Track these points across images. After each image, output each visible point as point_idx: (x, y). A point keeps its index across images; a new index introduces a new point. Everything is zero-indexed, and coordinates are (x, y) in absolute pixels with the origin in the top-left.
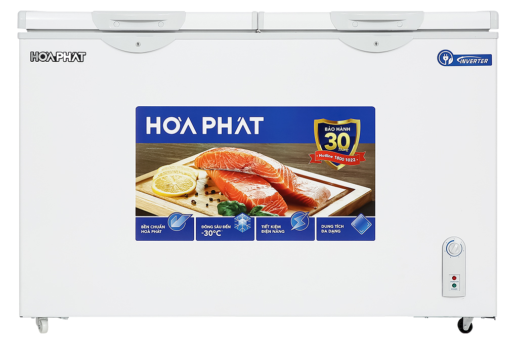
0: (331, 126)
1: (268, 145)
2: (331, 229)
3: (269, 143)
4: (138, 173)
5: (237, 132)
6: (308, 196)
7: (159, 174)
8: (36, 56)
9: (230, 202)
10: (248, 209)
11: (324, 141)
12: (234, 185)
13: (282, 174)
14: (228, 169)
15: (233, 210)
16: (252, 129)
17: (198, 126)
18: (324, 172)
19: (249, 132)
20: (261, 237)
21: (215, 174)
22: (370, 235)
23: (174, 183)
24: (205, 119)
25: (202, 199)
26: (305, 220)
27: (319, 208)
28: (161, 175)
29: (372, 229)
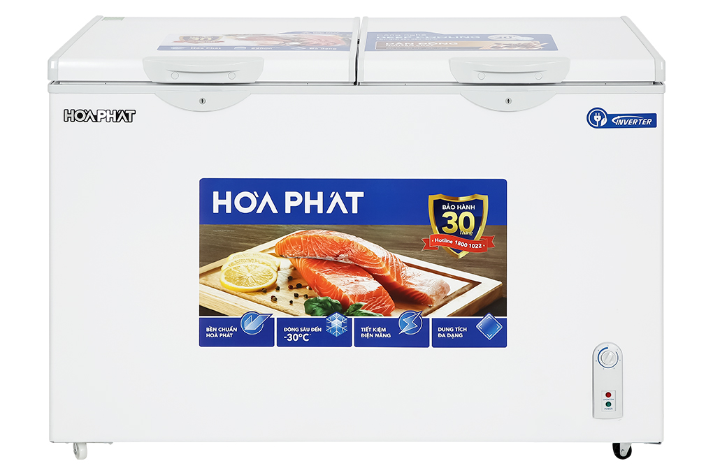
0: (451, 204)
1: (370, 227)
2: (451, 333)
3: (372, 224)
4: (203, 262)
5: (330, 211)
6: (421, 291)
7: (229, 263)
8: (72, 116)
9: (321, 298)
10: (343, 307)
11: (441, 222)
12: (326, 277)
13: (387, 264)
14: (318, 257)
15: (324, 308)
16: (349, 206)
17: (280, 203)
18: (441, 262)
19: (345, 211)
20: (361, 343)
21: (301, 263)
22: (500, 341)
23: (249, 275)
24: (288, 195)
25: (284, 295)
26: (417, 321)
27: (435, 306)
28: (232, 264)
29: (503, 333)
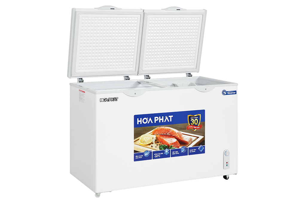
0: (193, 117)
1: (174, 125)
2: (193, 151)
3: (175, 124)
4: (135, 138)
5: (165, 121)
6: (186, 141)
10: (168, 147)
11: (191, 122)
12: (164, 139)
13: (178, 134)
14: (162, 134)
15: (164, 148)
17: (153, 120)
18: (190, 132)
19: (168, 121)
20: (173, 156)
21: (158, 136)
22: (203, 152)
23: (146, 140)
24: (155, 118)
25: (154, 145)
26: (185, 149)
27: (189, 144)
28: (142, 138)
29: (204, 150)
